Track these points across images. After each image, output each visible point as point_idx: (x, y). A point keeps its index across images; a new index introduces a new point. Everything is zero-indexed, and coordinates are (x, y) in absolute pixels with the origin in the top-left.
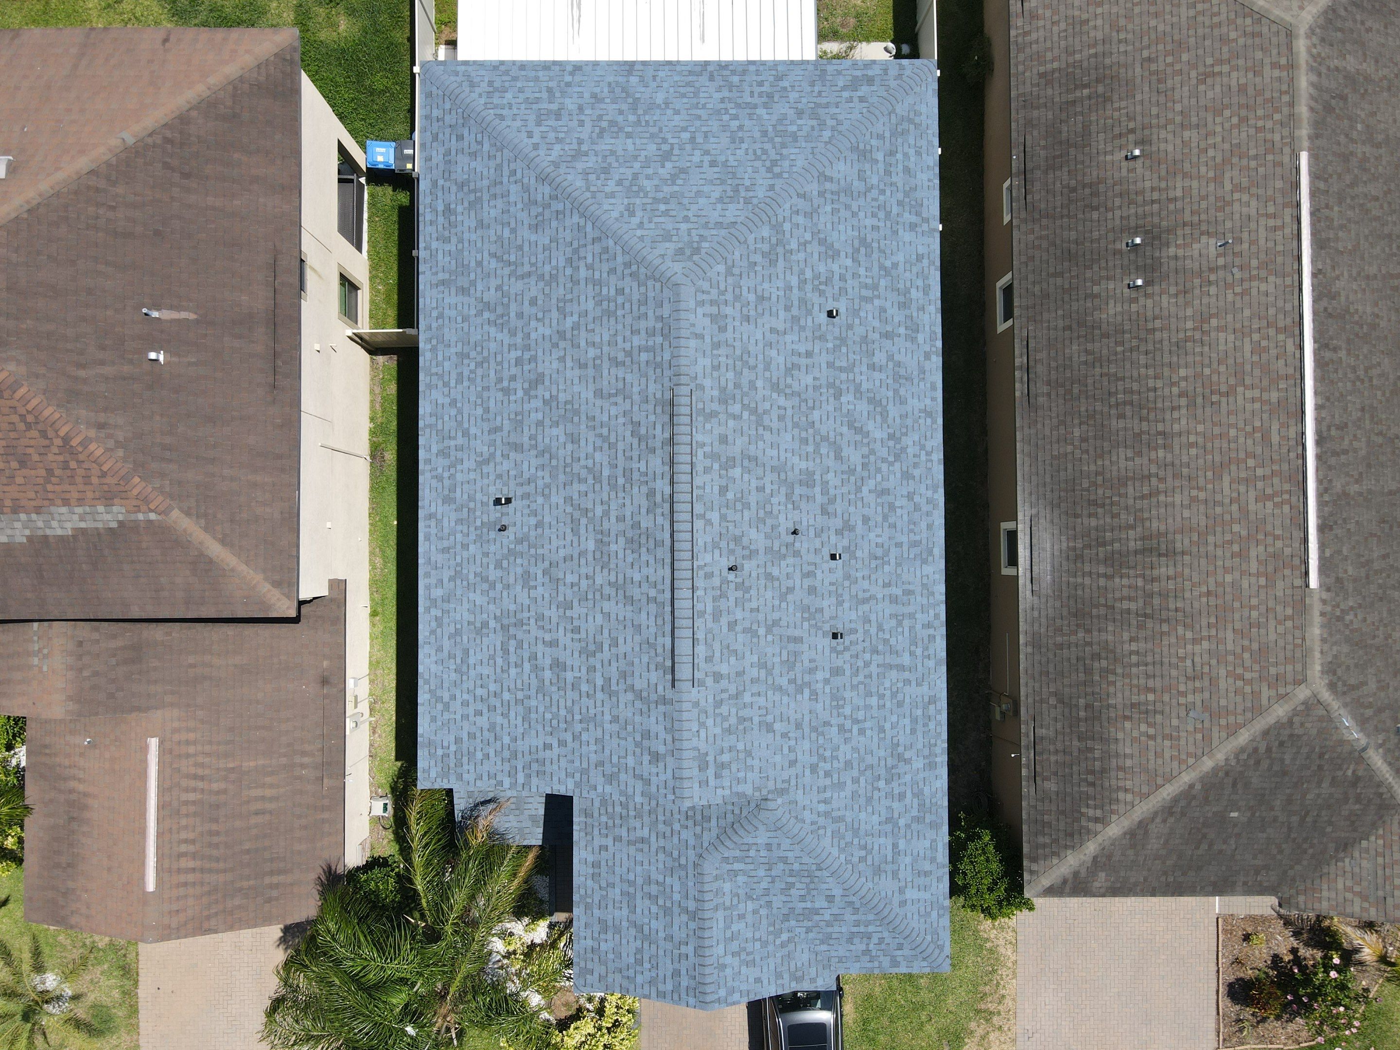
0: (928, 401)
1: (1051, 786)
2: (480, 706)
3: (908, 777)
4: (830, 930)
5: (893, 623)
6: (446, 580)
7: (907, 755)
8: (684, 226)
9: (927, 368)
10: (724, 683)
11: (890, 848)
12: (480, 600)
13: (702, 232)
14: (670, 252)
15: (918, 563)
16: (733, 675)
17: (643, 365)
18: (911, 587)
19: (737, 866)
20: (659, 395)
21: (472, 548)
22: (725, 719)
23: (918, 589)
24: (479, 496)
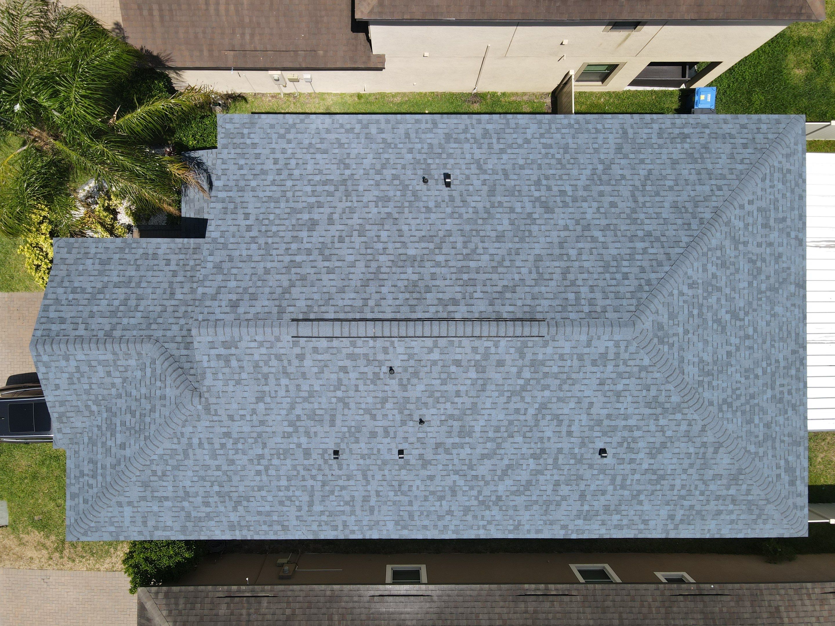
0: (527, 527)
1: (223, 610)
2: (281, 162)
3: (222, 509)
4: (99, 445)
5: (347, 498)
6: (383, 136)
7: (240, 508)
8: (680, 330)
9: (554, 527)
10: (296, 362)
11: (165, 494)
12: (367, 163)
13: (676, 345)
14: (660, 319)
15: (396, 518)
16: (303, 370)
17: (563, 295)
18: (376, 512)
19: (148, 371)
20: (539, 309)
21: (410, 156)
22: (266, 363)
23: (375, 518)
24: (452, 161)
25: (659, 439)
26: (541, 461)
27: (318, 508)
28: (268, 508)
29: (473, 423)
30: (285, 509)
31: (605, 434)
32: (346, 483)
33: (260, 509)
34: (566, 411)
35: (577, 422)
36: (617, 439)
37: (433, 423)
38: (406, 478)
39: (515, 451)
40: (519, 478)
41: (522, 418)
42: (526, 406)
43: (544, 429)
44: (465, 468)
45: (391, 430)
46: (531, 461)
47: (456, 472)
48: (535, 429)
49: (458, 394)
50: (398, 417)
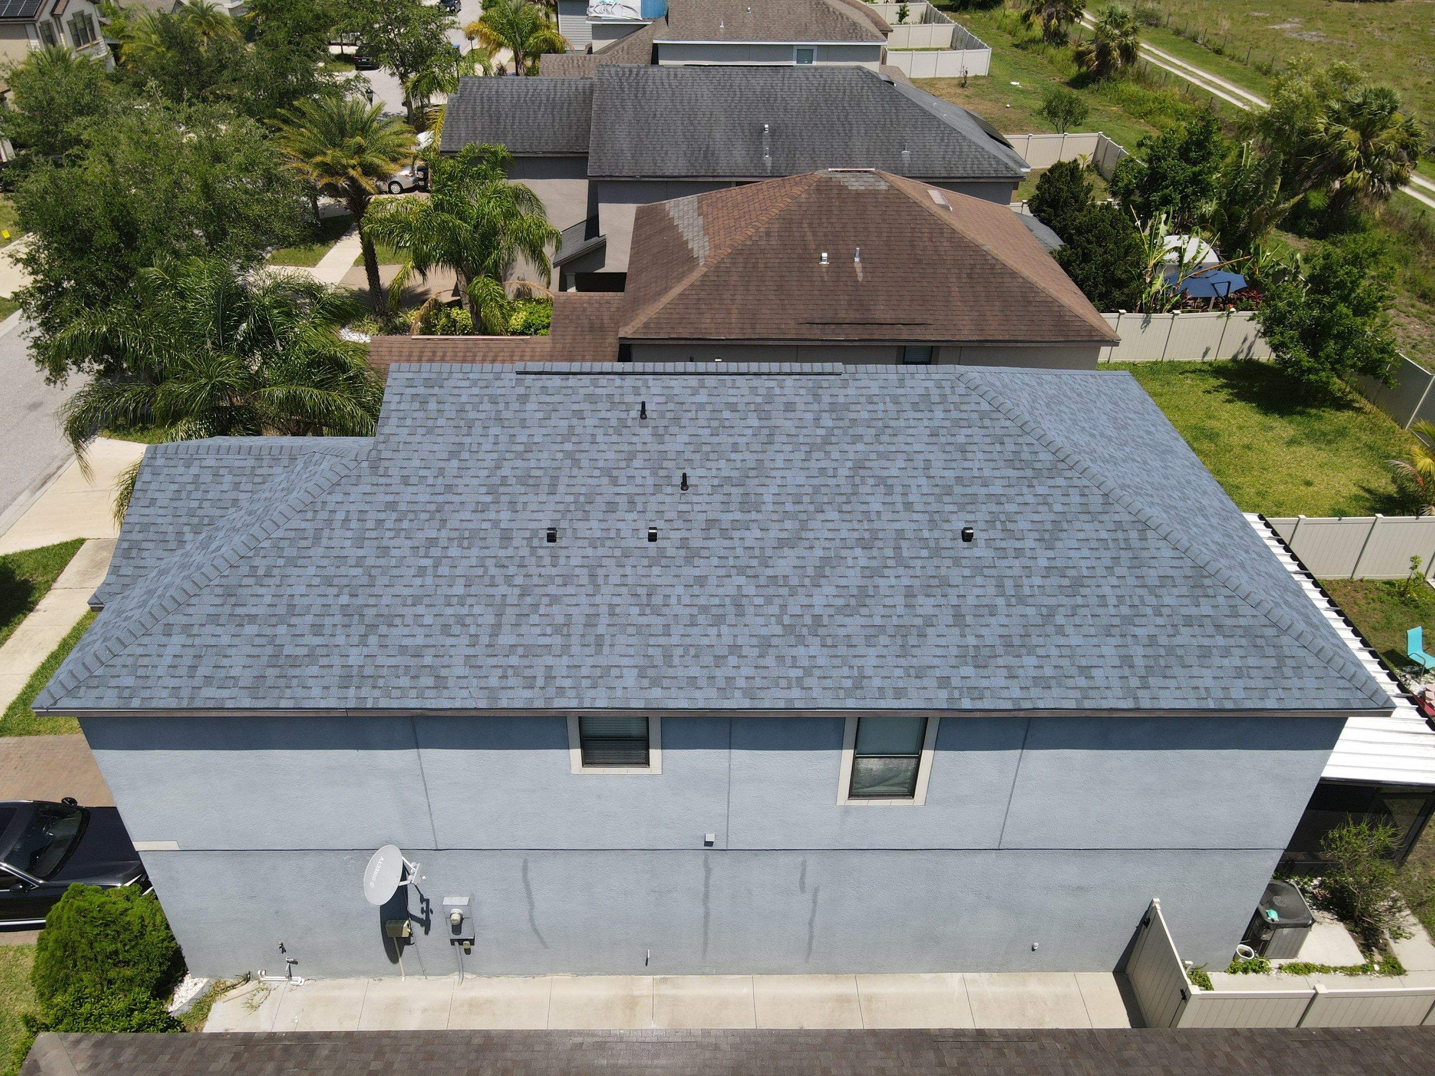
10: (515, 406)
11: (253, 611)
15: (641, 662)
16: (522, 415)
22: (475, 407)
25: (1046, 516)
26: (875, 552)
27: (506, 639)
28: (420, 640)
29: (760, 490)
30: (449, 641)
31: (962, 507)
32: (561, 591)
33: (406, 641)
34: (894, 472)
35: (914, 489)
36: (982, 516)
37: (701, 490)
38: (659, 581)
39: (830, 535)
40: (843, 582)
41: (832, 482)
42: (834, 464)
43: (868, 499)
44: (754, 563)
45: (639, 500)
46: (858, 552)
47: (741, 571)
48: (854, 499)
49: (735, 448)
50: (650, 481)
